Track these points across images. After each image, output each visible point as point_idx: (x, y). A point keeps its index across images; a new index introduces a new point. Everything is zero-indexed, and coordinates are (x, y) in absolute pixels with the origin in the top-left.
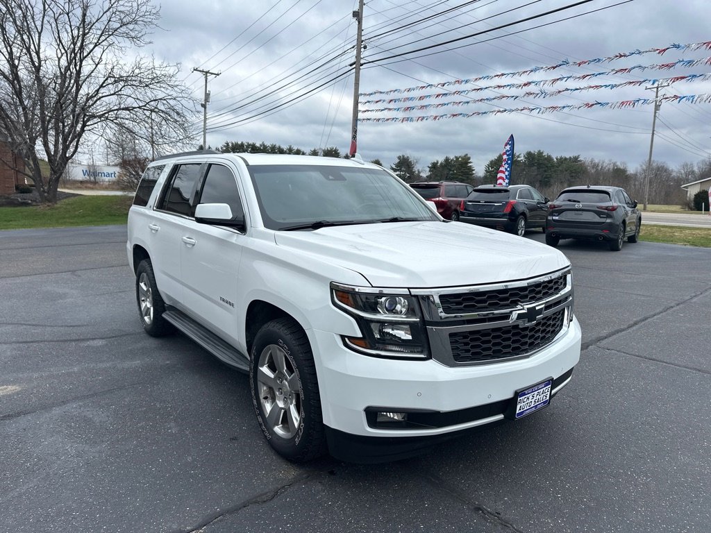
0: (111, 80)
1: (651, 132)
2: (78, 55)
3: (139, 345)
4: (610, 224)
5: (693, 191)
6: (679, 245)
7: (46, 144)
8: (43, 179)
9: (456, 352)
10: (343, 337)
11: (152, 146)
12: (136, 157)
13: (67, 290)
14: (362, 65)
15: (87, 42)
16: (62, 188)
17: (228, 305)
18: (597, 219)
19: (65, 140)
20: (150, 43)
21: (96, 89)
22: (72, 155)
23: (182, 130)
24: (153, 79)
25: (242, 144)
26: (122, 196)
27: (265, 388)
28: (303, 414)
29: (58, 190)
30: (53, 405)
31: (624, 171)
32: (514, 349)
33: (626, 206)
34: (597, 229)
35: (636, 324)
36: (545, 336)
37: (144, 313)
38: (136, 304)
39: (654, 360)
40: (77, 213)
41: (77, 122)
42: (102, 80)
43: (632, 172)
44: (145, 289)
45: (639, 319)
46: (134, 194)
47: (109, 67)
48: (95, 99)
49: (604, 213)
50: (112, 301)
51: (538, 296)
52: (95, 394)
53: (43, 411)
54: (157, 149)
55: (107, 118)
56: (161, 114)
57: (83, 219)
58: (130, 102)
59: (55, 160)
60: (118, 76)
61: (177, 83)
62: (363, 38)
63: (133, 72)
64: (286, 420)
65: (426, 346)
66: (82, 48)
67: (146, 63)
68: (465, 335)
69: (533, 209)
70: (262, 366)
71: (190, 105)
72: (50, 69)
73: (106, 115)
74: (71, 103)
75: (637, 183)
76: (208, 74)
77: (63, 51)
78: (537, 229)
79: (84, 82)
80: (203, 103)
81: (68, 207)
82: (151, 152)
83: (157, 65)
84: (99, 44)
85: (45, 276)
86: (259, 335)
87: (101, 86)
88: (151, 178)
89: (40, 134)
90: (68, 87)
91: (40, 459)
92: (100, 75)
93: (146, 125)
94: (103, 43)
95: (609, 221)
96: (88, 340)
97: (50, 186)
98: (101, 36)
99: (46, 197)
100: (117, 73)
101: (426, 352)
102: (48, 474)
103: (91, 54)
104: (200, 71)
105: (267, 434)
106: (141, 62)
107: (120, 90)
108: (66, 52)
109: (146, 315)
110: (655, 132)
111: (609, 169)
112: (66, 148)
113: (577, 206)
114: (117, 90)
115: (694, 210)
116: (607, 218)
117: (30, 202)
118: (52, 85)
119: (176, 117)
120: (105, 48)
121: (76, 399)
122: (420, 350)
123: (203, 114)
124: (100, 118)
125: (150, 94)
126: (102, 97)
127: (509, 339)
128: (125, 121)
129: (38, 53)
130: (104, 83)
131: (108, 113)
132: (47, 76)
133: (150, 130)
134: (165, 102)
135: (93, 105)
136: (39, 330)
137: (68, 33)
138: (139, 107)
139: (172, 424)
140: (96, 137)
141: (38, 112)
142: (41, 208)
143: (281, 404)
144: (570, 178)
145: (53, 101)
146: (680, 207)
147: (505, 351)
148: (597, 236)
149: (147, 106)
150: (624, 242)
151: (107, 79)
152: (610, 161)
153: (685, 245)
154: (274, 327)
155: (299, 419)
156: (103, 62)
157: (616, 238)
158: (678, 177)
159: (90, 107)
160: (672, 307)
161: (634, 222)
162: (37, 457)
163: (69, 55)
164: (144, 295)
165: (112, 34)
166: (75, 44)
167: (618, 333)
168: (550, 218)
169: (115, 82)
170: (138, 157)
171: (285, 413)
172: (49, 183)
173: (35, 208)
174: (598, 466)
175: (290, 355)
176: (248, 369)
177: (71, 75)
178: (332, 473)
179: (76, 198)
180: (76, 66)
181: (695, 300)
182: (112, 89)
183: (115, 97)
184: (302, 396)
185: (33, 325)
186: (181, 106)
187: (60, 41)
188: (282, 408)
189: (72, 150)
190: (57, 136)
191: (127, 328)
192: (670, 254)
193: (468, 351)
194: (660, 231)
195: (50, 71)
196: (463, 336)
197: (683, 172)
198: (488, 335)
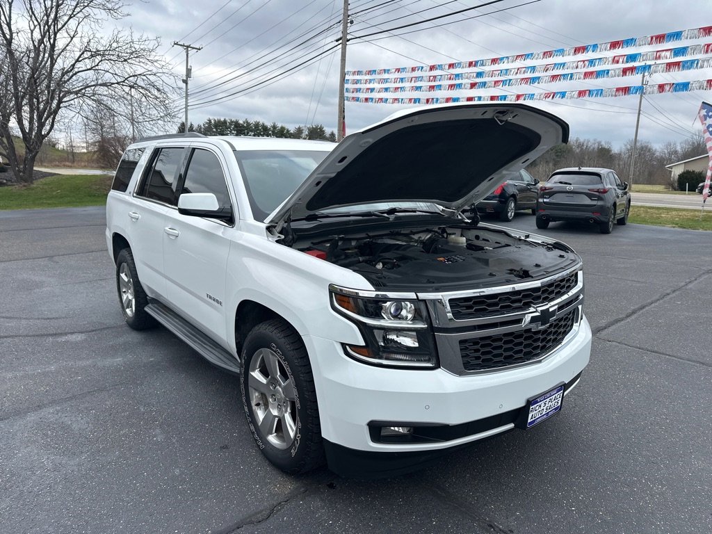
0: (87, 55)
1: (638, 112)
2: (52, 27)
3: (121, 340)
4: (602, 207)
5: (677, 171)
6: (668, 227)
7: (20, 122)
8: (17, 157)
9: (466, 359)
10: (343, 345)
11: (133, 124)
12: (115, 136)
13: (43, 278)
14: (348, 41)
15: (61, 13)
16: (39, 166)
17: (215, 303)
18: (587, 201)
19: (40, 117)
20: (128, 15)
21: (72, 63)
22: (48, 133)
23: (162, 107)
24: (132, 54)
25: (225, 122)
26: (101, 176)
27: (257, 394)
28: (300, 424)
29: (35, 168)
30: (28, 411)
31: (608, 151)
32: (526, 354)
33: (616, 188)
34: (588, 212)
35: (634, 312)
36: (556, 338)
37: (125, 305)
38: (117, 294)
39: (656, 352)
40: (54, 193)
41: (52, 99)
42: (78, 54)
43: (616, 152)
44: (126, 279)
45: (636, 307)
46: (114, 173)
47: (85, 40)
48: (71, 74)
49: (595, 196)
50: (91, 290)
51: (551, 296)
52: (74, 397)
53: (17, 417)
54: (137, 127)
55: (84, 95)
56: (141, 90)
57: (61, 200)
58: (108, 77)
59: (31, 138)
60: (94, 50)
61: (156, 58)
62: (349, 13)
63: (111, 45)
64: (281, 429)
65: (434, 353)
66: (56, 19)
67: (125, 36)
68: (475, 342)
69: (522, 190)
70: (254, 370)
71: (170, 81)
72: (22, 42)
73: (83, 91)
74: (45, 78)
75: (621, 163)
76: (189, 49)
77: (36, 23)
78: (526, 211)
79: (59, 56)
80: (185, 78)
81: (46, 187)
82: (131, 130)
83: (135, 39)
84: (74, 16)
85: (20, 263)
86: (249, 338)
87: (77, 61)
88: (131, 159)
89: (14, 110)
90: (42, 61)
91: (13, 475)
92: (76, 49)
93: (126, 102)
94: (78, 15)
95: (600, 203)
96: (66, 334)
97: (25, 165)
98: (76, 7)
99: (21, 177)
100: (93, 46)
101: (434, 361)
102: (22, 492)
103: (66, 26)
104: (181, 45)
105: (260, 443)
106: (119, 36)
107: (97, 65)
108: (39, 24)
109: (128, 307)
110: (641, 112)
111: (594, 148)
112: (41, 125)
113: (568, 187)
114: (93, 65)
115: (677, 190)
116: (598, 200)
117: (5, 181)
118: (25, 60)
119: (156, 93)
120: (81, 20)
121: (53, 402)
122: (427, 358)
123: (185, 90)
124: (77, 94)
125: (128, 69)
126: (79, 72)
127: (520, 344)
128: (103, 97)
129: (9, 25)
130: (80, 57)
131: (85, 88)
132: (20, 49)
133: (129, 107)
134: (144, 78)
135: (68, 80)
136: (13, 323)
137: (40, 4)
138: (118, 83)
139: (158, 431)
140: (73, 114)
141: (11, 87)
142: (16, 188)
143: (275, 412)
144: (555, 157)
145: (27, 76)
146: (663, 186)
147: (516, 356)
148: (587, 220)
149: (126, 81)
150: (614, 224)
151: (83, 53)
152: (595, 140)
153: (674, 227)
154: (264, 329)
155: (294, 429)
156: (79, 35)
157: (606, 220)
158: (662, 157)
159: (65, 82)
160: (668, 294)
161: (623, 204)
162: (10, 471)
163: (42, 28)
164: (126, 287)
165: (88, 6)
166: (48, 16)
167: (617, 322)
168: (541, 200)
169: (92, 56)
170: (118, 135)
171: (279, 421)
172: (25, 162)
173: (10, 188)
174: (611, 473)
175: (284, 360)
176: (238, 371)
177: (45, 49)
178: (331, 486)
179: (53, 177)
180: (49, 38)
181: (690, 286)
182: (88, 63)
183: (92, 71)
184: (298, 405)
185: (7, 318)
186: (161, 82)
187: (33, 13)
188: (276, 416)
189: (48, 127)
190: (32, 112)
191: (108, 321)
192: (660, 237)
193: (477, 358)
194: (647, 212)
195: (22, 44)
196: (473, 343)
197: (666, 151)
198: (500, 340)
